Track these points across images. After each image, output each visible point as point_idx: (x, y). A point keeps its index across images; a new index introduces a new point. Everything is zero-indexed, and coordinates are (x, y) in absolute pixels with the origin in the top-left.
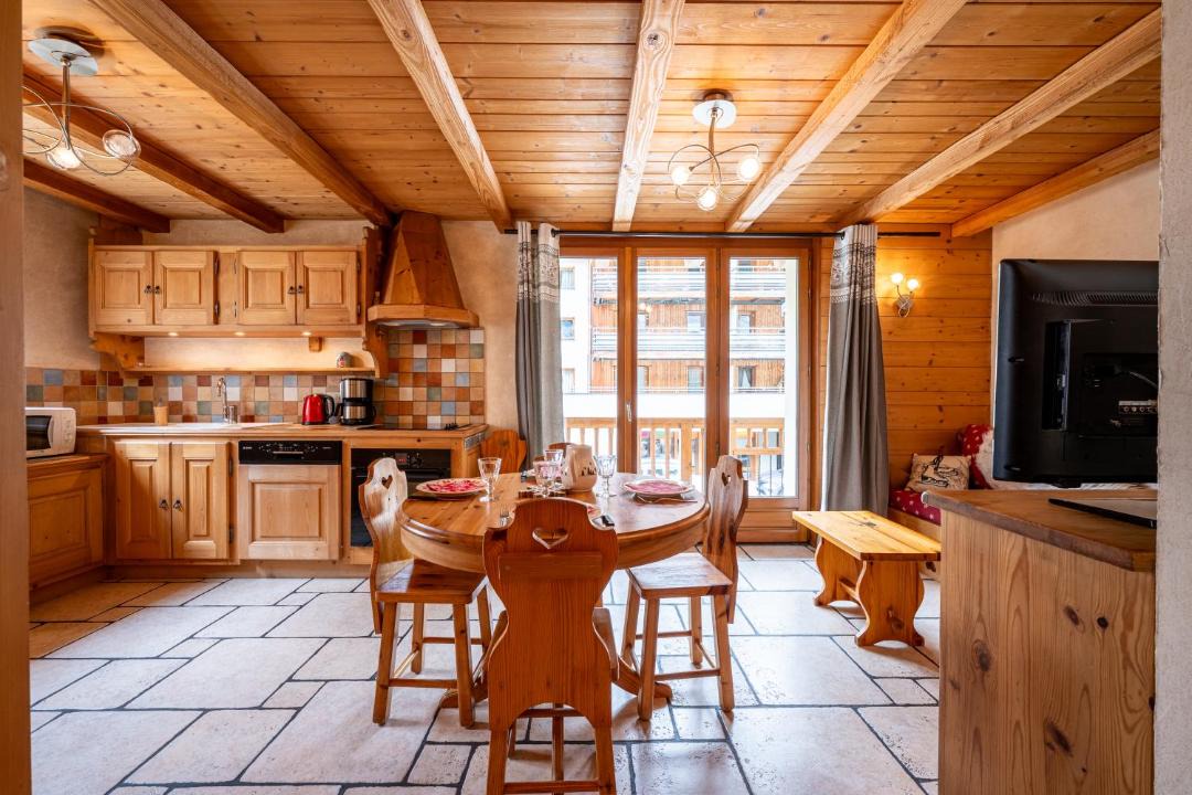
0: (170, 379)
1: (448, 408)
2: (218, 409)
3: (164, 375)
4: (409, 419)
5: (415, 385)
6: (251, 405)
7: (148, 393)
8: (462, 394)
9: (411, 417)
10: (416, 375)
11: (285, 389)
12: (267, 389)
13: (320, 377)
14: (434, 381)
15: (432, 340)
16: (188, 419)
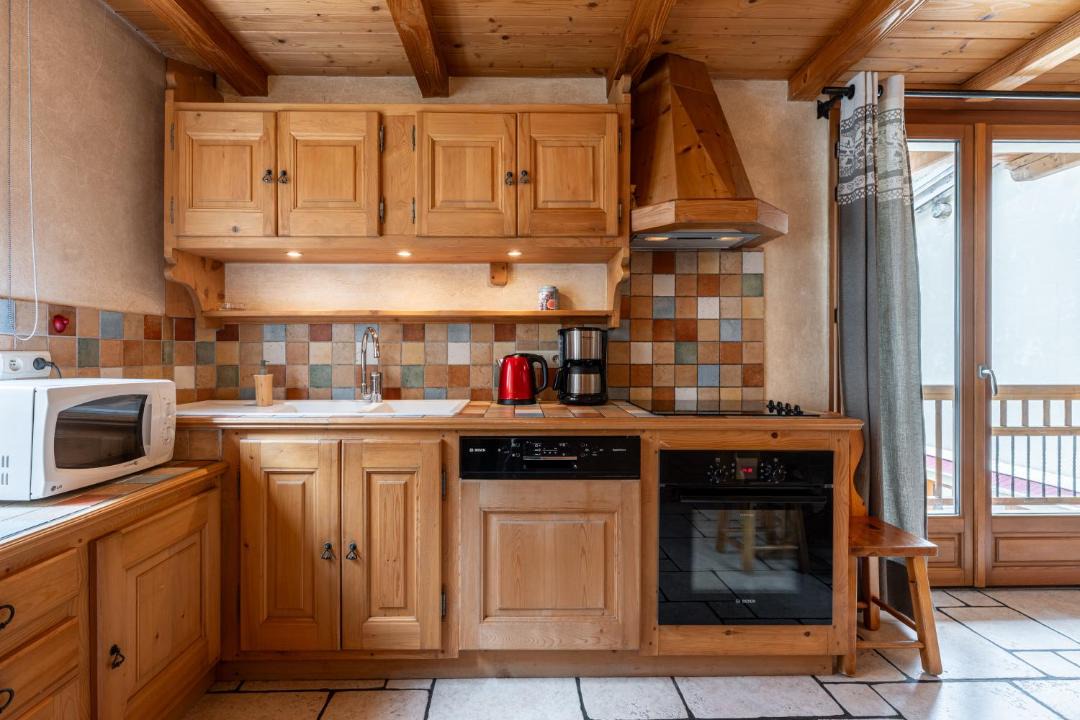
0: (267, 329)
1: (708, 374)
2: (343, 377)
3: (257, 322)
4: (646, 394)
5: (656, 339)
6: (396, 371)
7: (231, 351)
8: (730, 353)
9: (650, 390)
10: (657, 323)
11: (450, 344)
12: (421, 344)
13: (504, 326)
14: (686, 332)
15: (683, 266)
16: (294, 394)
